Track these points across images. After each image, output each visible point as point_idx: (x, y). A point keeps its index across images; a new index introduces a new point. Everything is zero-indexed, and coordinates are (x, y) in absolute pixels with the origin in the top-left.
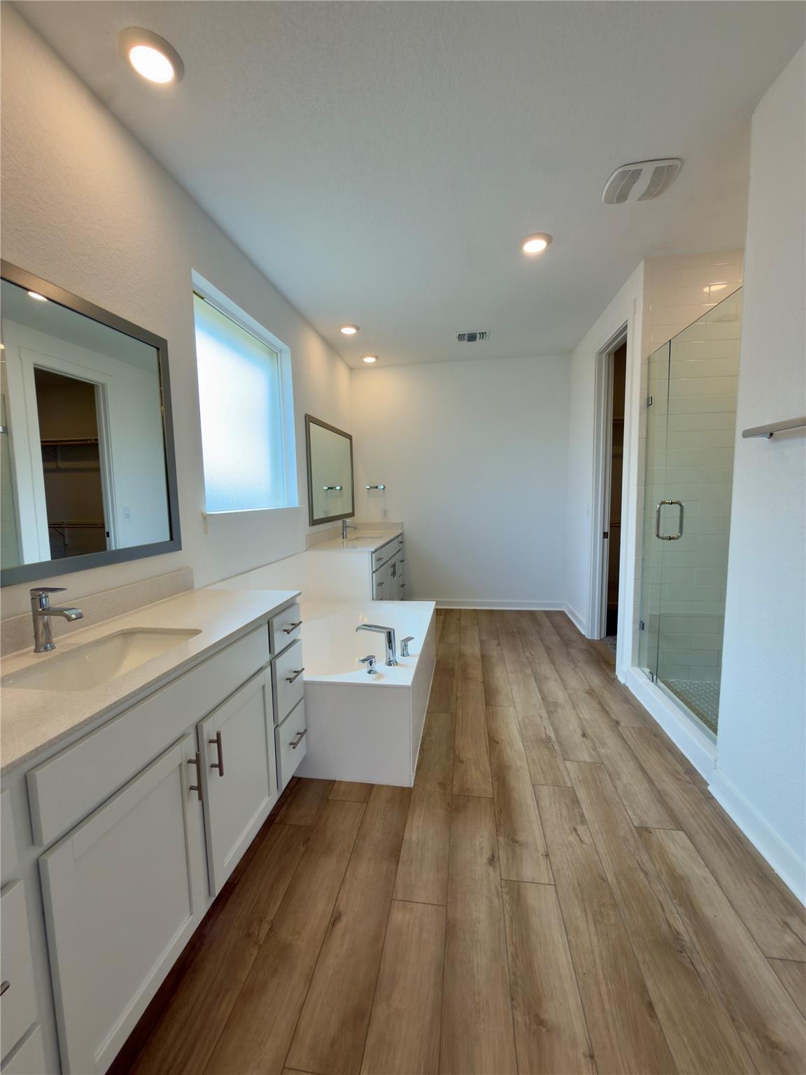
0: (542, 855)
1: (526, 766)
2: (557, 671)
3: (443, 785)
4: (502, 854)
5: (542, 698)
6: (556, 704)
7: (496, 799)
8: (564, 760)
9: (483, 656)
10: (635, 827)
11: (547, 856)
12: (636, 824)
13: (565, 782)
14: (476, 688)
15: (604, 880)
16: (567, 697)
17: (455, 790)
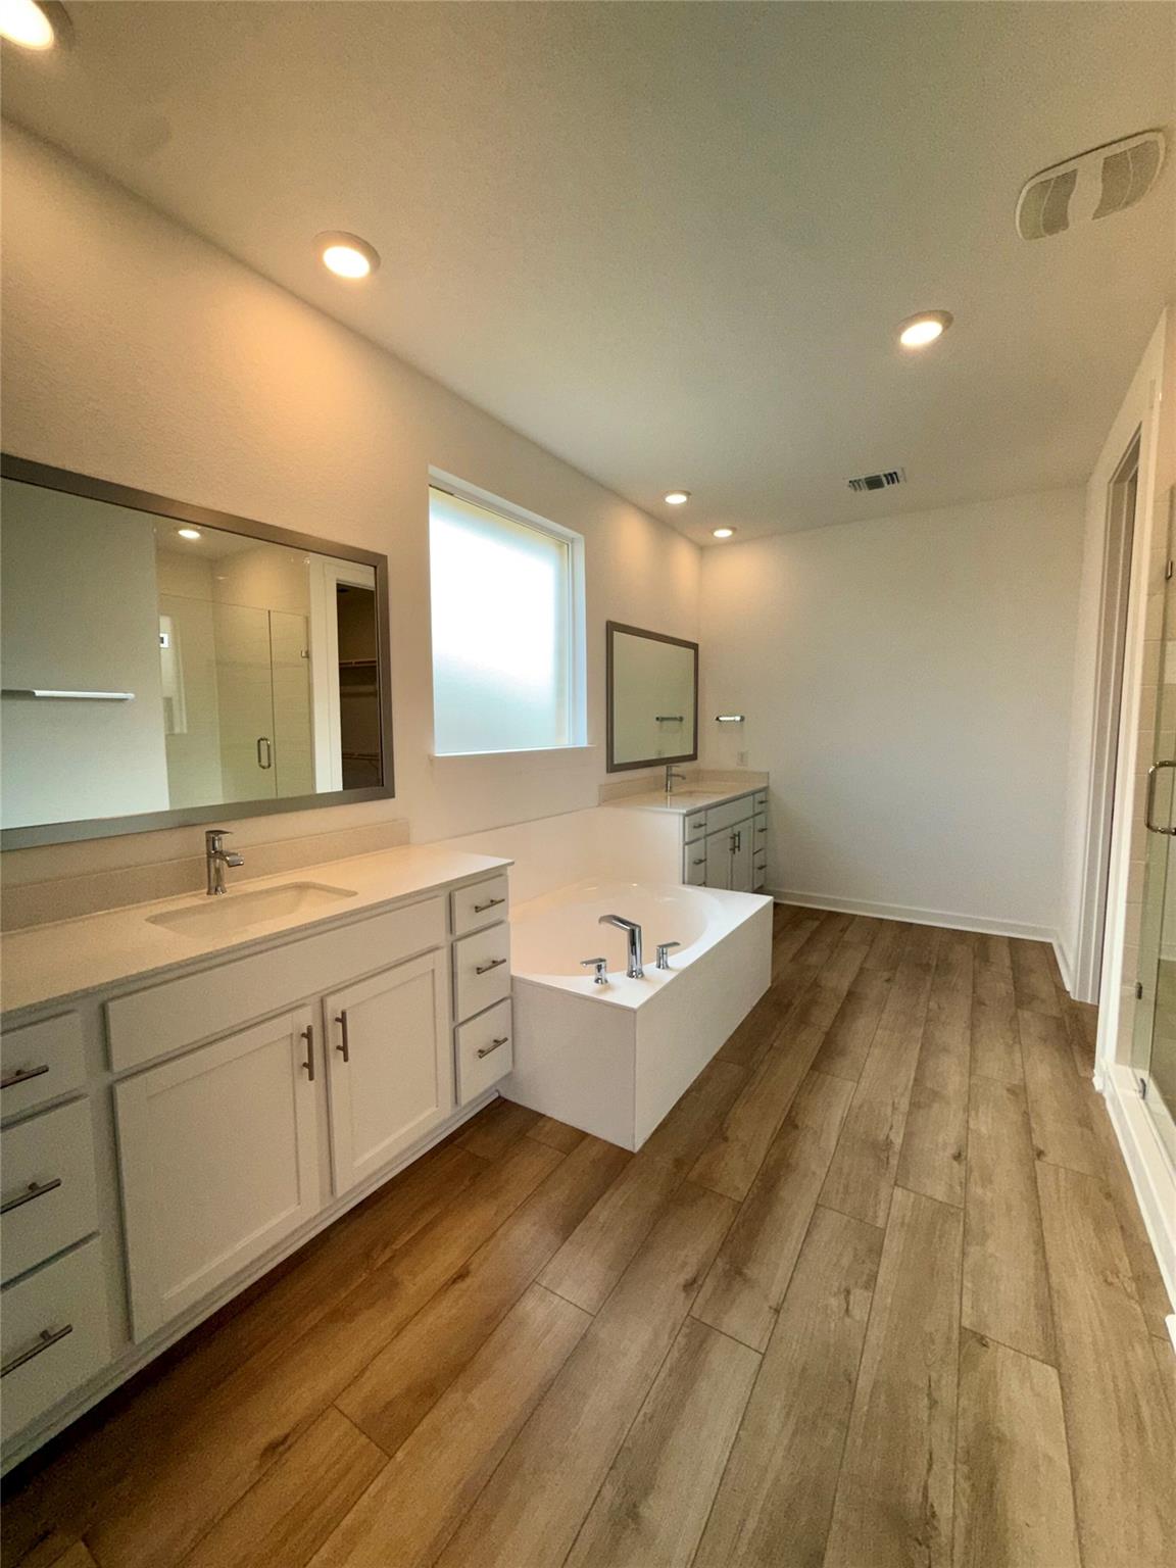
0: (770, 1308)
1: (821, 1173)
2: (973, 1042)
3: (678, 1163)
4: (709, 1285)
5: (916, 1080)
6: (936, 1095)
7: (745, 1207)
8: (896, 1184)
9: (850, 994)
10: (960, 1327)
11: (777, 1311)
12: (966, 1323)
13: (876, 1217)
14: (811, 1040)
15: (851, 1382)
16: (965, 1089)
17: (693, 1176)
